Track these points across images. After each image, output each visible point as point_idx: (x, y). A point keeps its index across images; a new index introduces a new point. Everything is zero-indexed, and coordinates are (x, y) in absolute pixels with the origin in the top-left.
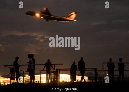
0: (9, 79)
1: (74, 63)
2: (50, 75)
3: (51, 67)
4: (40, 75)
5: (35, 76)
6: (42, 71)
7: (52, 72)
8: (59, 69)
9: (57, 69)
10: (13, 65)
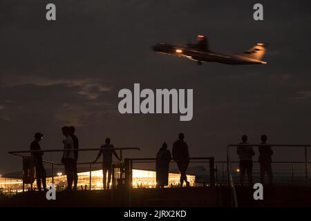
0: (20, 182)
1: (165, 146)
2: (112, 172)
3: (113, 156)
4: (88, 173)
5: (78, 174)
6: (94, 163)
7: (115, 166)
8: (131, 160)
9: (127, 160)
10: (29, 150)
